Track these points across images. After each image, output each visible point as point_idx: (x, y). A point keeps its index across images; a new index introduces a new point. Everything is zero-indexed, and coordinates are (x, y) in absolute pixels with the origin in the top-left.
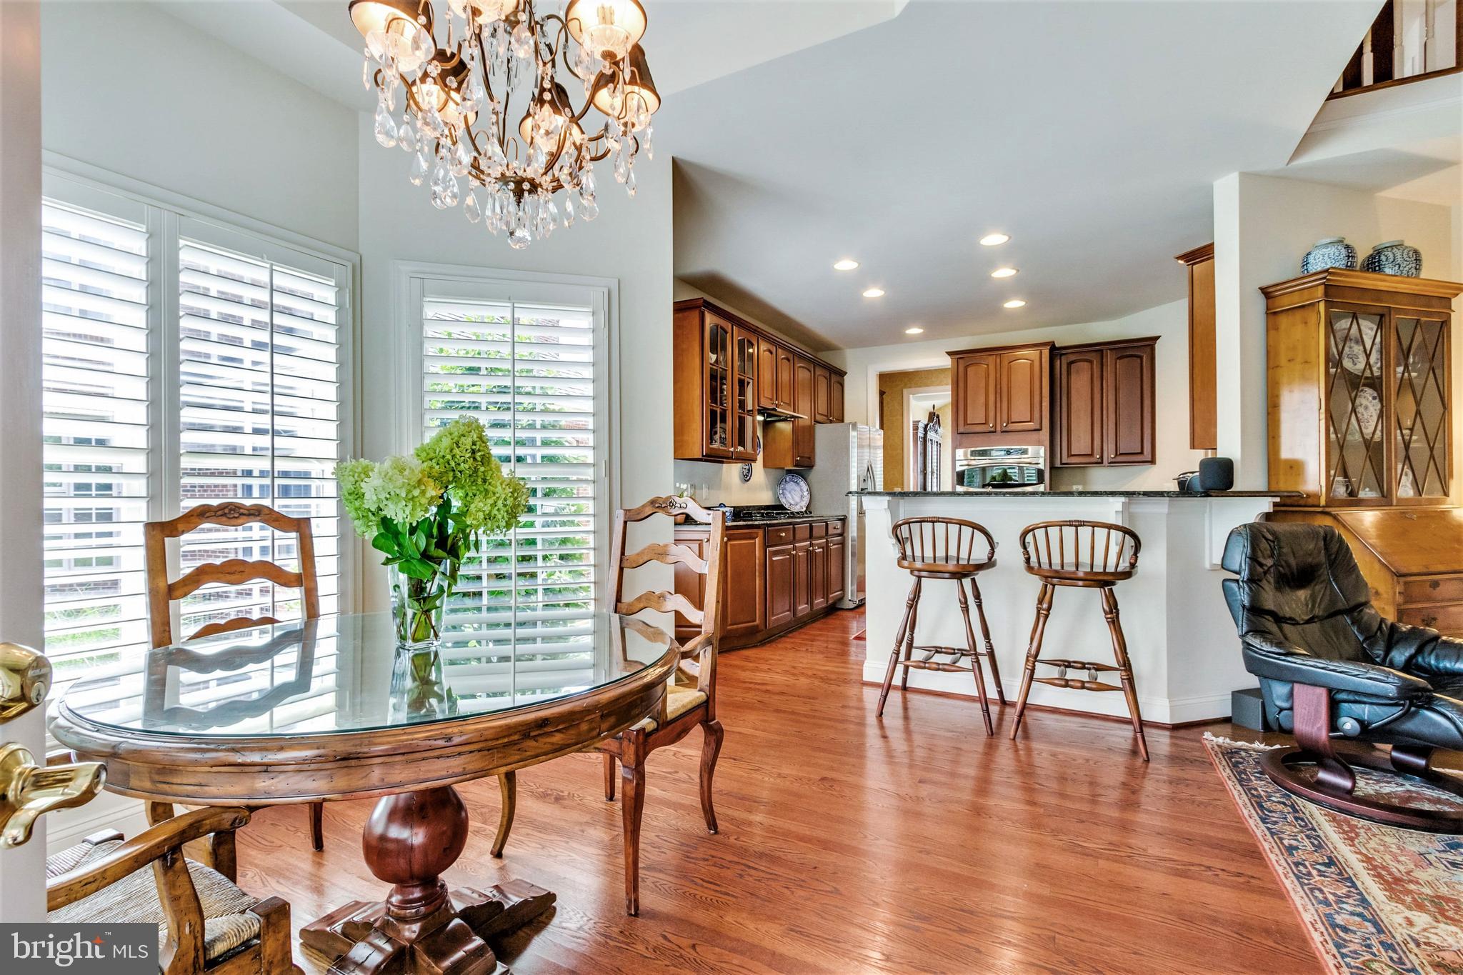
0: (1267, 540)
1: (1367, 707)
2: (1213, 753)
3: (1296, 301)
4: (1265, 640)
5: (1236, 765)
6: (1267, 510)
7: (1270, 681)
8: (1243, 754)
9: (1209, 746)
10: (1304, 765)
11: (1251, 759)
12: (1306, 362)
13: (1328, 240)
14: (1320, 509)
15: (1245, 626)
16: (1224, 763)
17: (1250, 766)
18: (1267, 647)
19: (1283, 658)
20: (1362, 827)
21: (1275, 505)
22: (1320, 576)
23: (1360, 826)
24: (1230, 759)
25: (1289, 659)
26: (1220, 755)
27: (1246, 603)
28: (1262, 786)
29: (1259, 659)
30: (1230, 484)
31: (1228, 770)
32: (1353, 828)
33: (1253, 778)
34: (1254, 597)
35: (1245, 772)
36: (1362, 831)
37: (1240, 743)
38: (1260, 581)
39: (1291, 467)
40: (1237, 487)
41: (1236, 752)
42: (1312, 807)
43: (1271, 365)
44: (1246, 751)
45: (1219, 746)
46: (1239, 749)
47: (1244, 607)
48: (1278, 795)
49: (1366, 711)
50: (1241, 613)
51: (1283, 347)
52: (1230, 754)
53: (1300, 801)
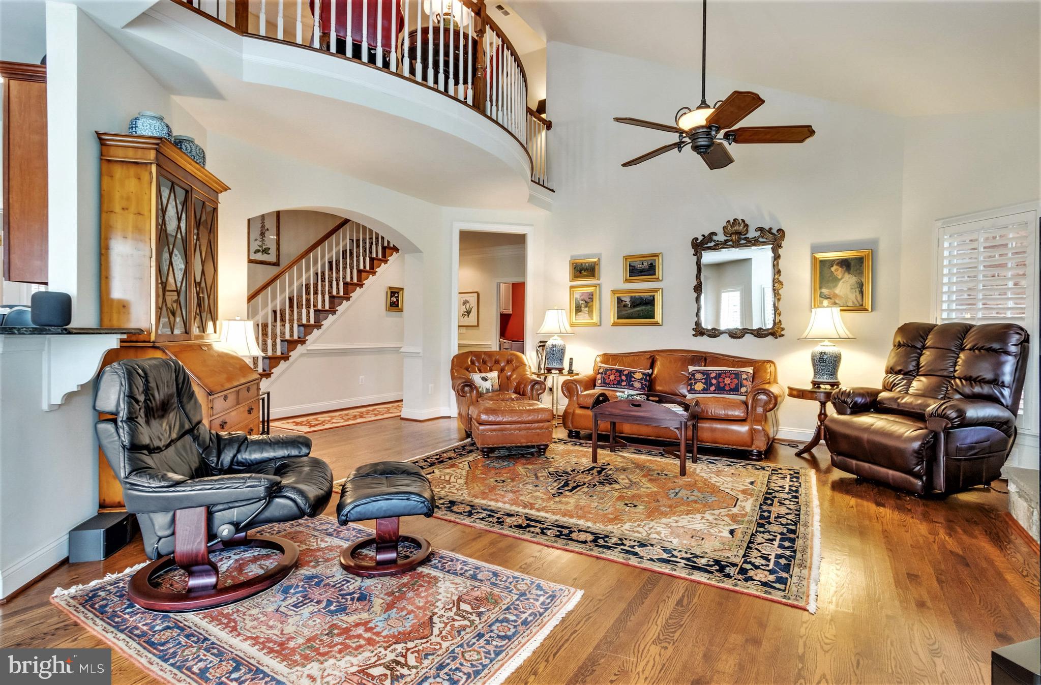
0: (140, 376)
1: (236, 510)
2: (72, 610)
3: (131, 155)
4: (152, 477)
5: (102, 611)
6: (115, 347)
7: (152, 515)
8: (102, 594)
9: (63, 603)
10: (158, 577)
11: (112, 596)
12: (139, 214)
13: (152, 114)
14: (151, 345)
15: (127, 467)
16: (91, 615)
17: (116, 604)
18: (154, 484)
19: (172, 489)
20: (233, 613)
21: (122, 341)
22: (172, 405)
23: (231, 612)
24: (92, 606)
25: (178, 489)
26: (81, 608)
27: (127, 442)
28: (140, 620)
29: (147, 497)
30: (68, 320)
31: (98, 621)
32: (227, 616)
33: (127, 616)
34: (133, 433)
35: (115, 614)
36: (235, 615)
37: (94, 583)
38: (137, 418)
39: (124, 306)
40: (74, 324)
41: (94, 596)
42: (190, 616)
43: (105, 208)
44: (102, 588)
45: (73, 598)
46: (95, 590)
47: (124, 447)
48: (158, 622)
49: (234, 514)
50: (122, 455)
51: (117, 196)
52: (89, 601)
53: (179, 617)
